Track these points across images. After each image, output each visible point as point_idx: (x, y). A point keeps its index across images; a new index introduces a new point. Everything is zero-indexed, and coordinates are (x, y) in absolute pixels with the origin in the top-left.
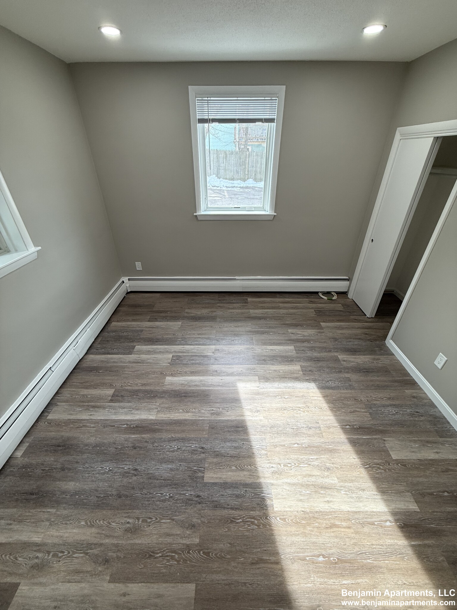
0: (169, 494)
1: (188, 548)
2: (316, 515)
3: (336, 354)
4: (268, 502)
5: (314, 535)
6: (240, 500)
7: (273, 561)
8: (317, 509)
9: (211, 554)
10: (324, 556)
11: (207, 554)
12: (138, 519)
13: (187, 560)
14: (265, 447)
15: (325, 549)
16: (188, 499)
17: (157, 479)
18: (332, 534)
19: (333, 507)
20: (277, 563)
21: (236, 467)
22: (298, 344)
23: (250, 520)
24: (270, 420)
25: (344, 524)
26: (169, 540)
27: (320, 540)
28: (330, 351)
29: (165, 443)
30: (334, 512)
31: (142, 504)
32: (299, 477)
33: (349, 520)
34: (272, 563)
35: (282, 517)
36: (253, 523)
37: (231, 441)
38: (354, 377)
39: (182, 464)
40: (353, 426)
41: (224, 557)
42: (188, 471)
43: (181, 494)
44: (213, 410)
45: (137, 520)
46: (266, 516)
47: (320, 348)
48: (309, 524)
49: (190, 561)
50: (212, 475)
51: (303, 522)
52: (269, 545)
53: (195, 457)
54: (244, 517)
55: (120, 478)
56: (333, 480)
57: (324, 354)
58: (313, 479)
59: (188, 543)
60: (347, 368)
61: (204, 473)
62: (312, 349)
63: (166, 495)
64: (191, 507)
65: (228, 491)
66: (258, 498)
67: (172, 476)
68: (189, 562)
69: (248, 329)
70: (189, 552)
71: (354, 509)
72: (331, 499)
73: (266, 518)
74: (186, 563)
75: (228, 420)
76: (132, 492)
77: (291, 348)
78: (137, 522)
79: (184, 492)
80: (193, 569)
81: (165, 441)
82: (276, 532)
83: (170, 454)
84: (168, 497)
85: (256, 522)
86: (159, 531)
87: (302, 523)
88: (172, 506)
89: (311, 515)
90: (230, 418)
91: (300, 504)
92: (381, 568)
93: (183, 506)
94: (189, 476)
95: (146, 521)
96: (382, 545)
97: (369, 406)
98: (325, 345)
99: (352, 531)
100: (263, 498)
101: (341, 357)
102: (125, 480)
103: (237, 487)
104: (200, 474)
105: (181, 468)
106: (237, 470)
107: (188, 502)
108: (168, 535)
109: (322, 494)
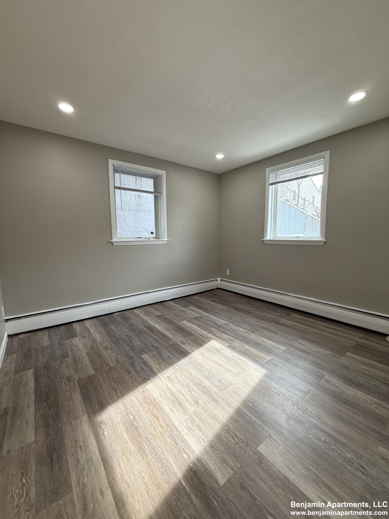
3: (325, 374)
4: (149, 382)
5: (144, 409)
6: (141, 371)
7: (118, 395)
10: (134, 418)
14: (181, 367)
15: (138, 418)
17: (131, 343)
18: (151, 419)
20: (118, 398)
25: (163, 424)
27: (143, 413)
30: (167, 415)
32: (176, 389)
33: (168, 426)
35: (144, 390)
37: (172, 354)
39: (144, 346)
44: (183, 341)
46: (140, 384)
47: (313, 361)
48: (149, 404)
52: (125, 391)
54: (133, 376)
55: (124, 335)
59: (110, 364)
71: (178, 428)
77: (284, 348)
82: (134, 391)
85: (134, 381)
87: (147, 401)
90: (185, 348)
91: (159, 396)
99: (161, 430)
100: (149, 379)
103: (147, 367)
105: (141, 347)
109: (175, 404)
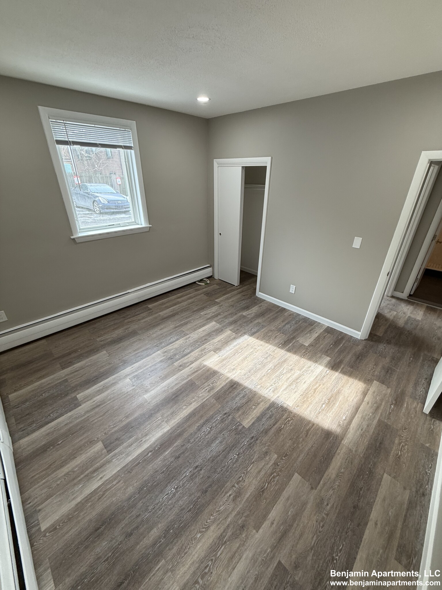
0: (236, 454)
1: (276, 464)
2: (306, 392)
3: (241, 314)
4: (285, 406)
5: (313, 400)
6: (273, 418)
7: (311, 426)
8: (304, 389)
9: (288, 453)
10: (324, 404)
11: (286, 455)
12: (234, 486)
13: (281, 470)
14: (257, 384)
15: (321, 401)
16: (249, 445)
17: (219, 456)
18: (318, 393)
19: (308, 383)
20: (313, 424)
21: (255, 406)
22: (216, 319)
23: (286, 421)
24: (245, 369)
25: (318, 385)
26: (262, 473)
27: (317, 399)
28: (236, 314)
29: (198, 433)
30: (310, 384)
31: (226, 477)
32: (285, 383)
33: (317, 382)
34: (312, 427)
35: (297, 406)
36: (289, 421)
37: (236, 396)
38: (260, 320)
39: (223, 433)
40: (282, 343)
41: (294, 448)
42: (231, 433)
43: (242, 447)
44: (206, 389)
45: (234, 488)
46: (290, 412)
47: (229, 314)
48: (308, 398)
49: (283, 467)
50: (247, 421)
51: (305, 399)
52: (304, 422)
53: (227, 422)
54: (283, 423)
55: (191, 483)
56: (297, 373)
57: (235, 317)
58: (291, 379)
59: (273, 462)
60: (252, 318)
61: (242, 425)
62: (226, 317)
63: (234, 457)
64: (255, 446)
65: (263, 420)
66: (279, 408)
67: (225, 445)
68: (283, 469)
69: (172, 326)
70: (278, 465)
71: (315, 377)
72: (305, 381)
73: (292, 413)
74: (282, 471)
75: (223, 387)
76: (211, 480)
77: (214, 323)
78: (235, 489)
79: (243, 444)
80: (288, 469)
81: (196, 433)
82: (301, 414)
83: (210, 436)
84: (237, 457)
85: (289, 419)
86: (253, 476)
88: (245, 458)
89: (305, 394)
90: (222, 385)
91: (297, 393)
92: (340, 389)
93: (250, 451)
94: (235, 434)
95: (240, 481)
96: (334, 381)
97: (279, 330)
98: (230, 312)
99: (322, 385)
100: (282, 406)
101: (244, 314)
102: (197, 480)
103: (266, 414)
104: (240, 427)
105: (226, 436)
106: (256, 406)
107: (250, 446)
108: (260, 471)
109: (300, 382)
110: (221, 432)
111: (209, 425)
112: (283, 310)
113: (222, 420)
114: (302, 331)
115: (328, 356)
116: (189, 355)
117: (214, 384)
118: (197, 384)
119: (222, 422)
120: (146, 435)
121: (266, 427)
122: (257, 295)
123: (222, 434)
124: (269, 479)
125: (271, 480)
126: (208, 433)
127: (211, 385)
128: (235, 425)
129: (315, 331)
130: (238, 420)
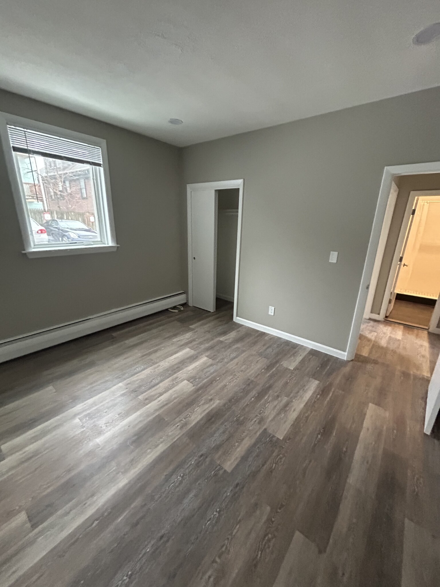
0: (216, 511)
2: (297, 421)
3: (218, 339)
4: (274, 439)
5: (306, 430)
8: (295, 418)
11: (282, 506)
12: (214, 561)
13: (277, 528)
19: (298, 410)
22: (190, 345)
23: (277, 459)
27: (310, 429)
28: (213, 339)
29: (165, 485)
30: (301, 412)
35: (288, 439)
38: (238, 345)
42: (210, 481)
43: (224, 500)
46: (282, 447)
47: (205, 340)
48: (300, 428)
49: (279, 524)
50: (229, 463)
51: (297, 430)
57: (211, 343)
60: (232, 342)
62: (201, 343)
63: (215, 515)
65: (250, 460)
69: (140, 355)
71: (305, 403)
74: (279, 530)
75: (198, 422)
78: (216, 566)
80: (286, 526)
89: (295, 423)
93: (235, 504)
94: (215, 482)
95: (223, 552)
97: (260, 354)
98: (205, 338)
101: (222, 339)
102: (162, 557)
104: (221, 472)
106: (240, 443)
107: (235, 497)
110: (196, 480)
111: (181, 473)
112: (263, 334)
113: (198, 465)
114: (285, 355)
115: (316, 379)
116: (158, 386)
117: (188, 418)
118: (166, 420)
119: (198, 467)
120: (93, 495)
121: (254, 468)
122: (234, 320)
123: (197, 484)
124: (262, 545)
125: (265, 545)
126: (180, 484)
127: (183, 419)
128: (214, 470)
129: (299, 353)
130: (218, 462)
